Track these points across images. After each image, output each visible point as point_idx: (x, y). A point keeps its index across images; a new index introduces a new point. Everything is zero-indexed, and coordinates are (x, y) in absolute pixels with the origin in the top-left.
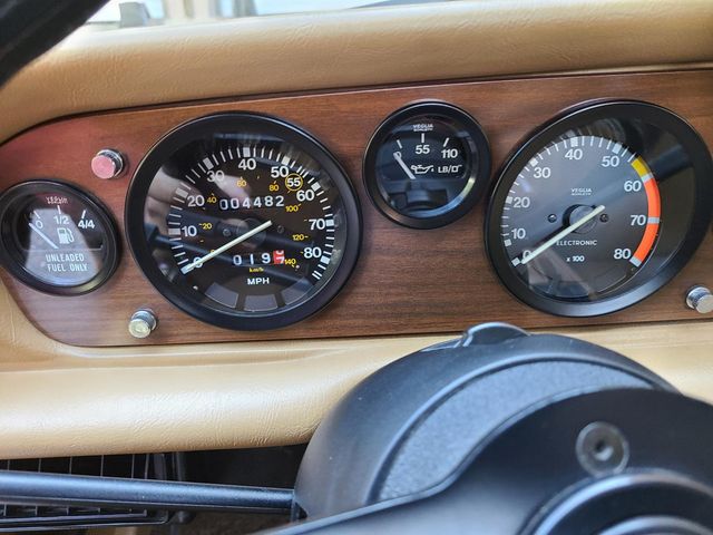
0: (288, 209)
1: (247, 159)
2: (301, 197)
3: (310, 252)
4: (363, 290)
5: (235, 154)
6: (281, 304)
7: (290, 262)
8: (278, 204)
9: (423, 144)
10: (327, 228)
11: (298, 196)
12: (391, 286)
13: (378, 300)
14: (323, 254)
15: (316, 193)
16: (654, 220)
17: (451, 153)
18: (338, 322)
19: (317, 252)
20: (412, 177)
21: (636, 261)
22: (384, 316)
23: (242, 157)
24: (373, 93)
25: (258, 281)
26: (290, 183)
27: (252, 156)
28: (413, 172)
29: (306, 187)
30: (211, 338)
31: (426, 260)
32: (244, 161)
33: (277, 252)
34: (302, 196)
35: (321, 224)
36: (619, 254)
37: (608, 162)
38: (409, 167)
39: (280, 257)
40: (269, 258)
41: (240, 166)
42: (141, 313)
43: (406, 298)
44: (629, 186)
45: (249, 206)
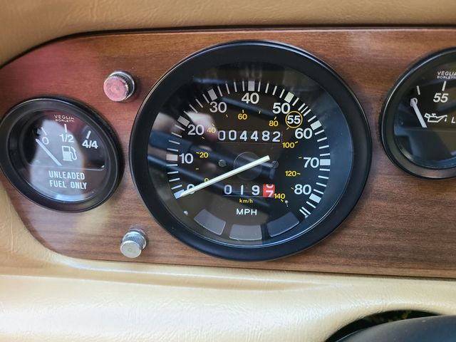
0: (285, 145)
1: (250, 93)
2: (299, 135)
3: (300, 189)
4: (351, 232)
6: (266, 237)
7: (279, 196)
8: (274, 140)
9: (442, 93)
10: (320, 167)
11: (296, 133)
12: (380, 231)
13: (364, 242)
14: (313, 192)
15: (314, 132)
18: (320, 259)
19: (307, 190)
20: (424, 125)
22: (366, 257)
23: (246, 91)
25: (247, 211)
26: (290, 120)
27: (256, 91)
28: (425, 120)
29: (305, 125)
31: (421, 209)
32: (247, 94)
33: (267, 186)
34: (300, 134)
35: (315, 163)
38: (423, 115)
39: (270, 190)
40: (258, 190)
41: (243, 100)
42: (133, 234)
43: (392, 243)
45: (245, 139)
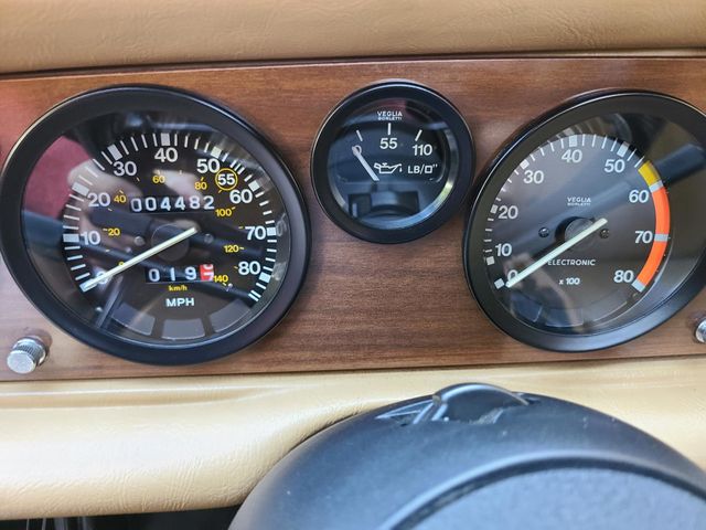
0: (219, 212)
1: (165, 148)
2: (236, 199)
3: (245, 268)
4: (310, 316)
5: (150, 141)
6: (210, 332)
7: (220, 278)
8: (207, 207)
9: (389, 137)
10: (268, 237)
11: (232, 197)
12: (346, 312)
13: (330, 329)
14: (262, 270)
15: (254, 193)
16: (661, 238)
17: (424, 150)
18: (280, 355)
19: (255, 268)
20: (375, 177)
21: (639, 285)
22: (337, 348)
23: (160, 146)
24: (327, 68)
25: (180, 301)
26: (221, 180)
27: (172, 145)
28: (376, 171)
29: (242, 185)
30: (119, 373)
31: (389, 281)
32: (161, 150)
33: (205, 267)
34: (236, 197)
35: (260, 232)
36: (621, 276)
37: (612, 166)
38: (372, 166)
39: (209, 272)
40: (194, 273)
41: (156, 157)
43: (364, 327)
44: (635, 197)
45: (168, 208)
